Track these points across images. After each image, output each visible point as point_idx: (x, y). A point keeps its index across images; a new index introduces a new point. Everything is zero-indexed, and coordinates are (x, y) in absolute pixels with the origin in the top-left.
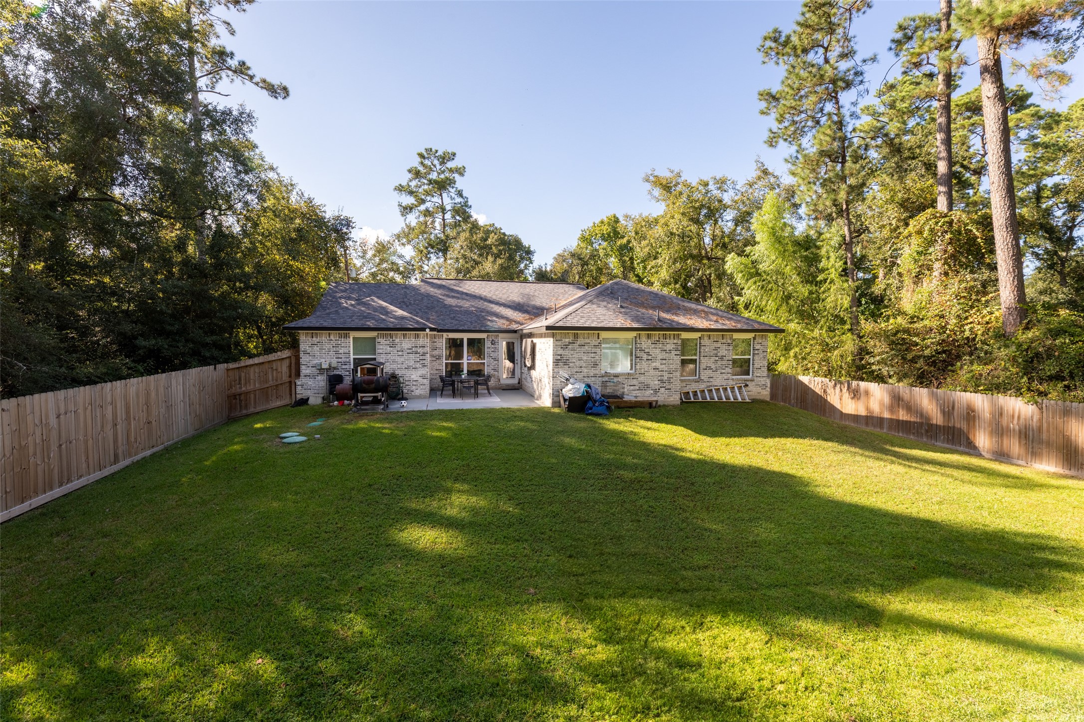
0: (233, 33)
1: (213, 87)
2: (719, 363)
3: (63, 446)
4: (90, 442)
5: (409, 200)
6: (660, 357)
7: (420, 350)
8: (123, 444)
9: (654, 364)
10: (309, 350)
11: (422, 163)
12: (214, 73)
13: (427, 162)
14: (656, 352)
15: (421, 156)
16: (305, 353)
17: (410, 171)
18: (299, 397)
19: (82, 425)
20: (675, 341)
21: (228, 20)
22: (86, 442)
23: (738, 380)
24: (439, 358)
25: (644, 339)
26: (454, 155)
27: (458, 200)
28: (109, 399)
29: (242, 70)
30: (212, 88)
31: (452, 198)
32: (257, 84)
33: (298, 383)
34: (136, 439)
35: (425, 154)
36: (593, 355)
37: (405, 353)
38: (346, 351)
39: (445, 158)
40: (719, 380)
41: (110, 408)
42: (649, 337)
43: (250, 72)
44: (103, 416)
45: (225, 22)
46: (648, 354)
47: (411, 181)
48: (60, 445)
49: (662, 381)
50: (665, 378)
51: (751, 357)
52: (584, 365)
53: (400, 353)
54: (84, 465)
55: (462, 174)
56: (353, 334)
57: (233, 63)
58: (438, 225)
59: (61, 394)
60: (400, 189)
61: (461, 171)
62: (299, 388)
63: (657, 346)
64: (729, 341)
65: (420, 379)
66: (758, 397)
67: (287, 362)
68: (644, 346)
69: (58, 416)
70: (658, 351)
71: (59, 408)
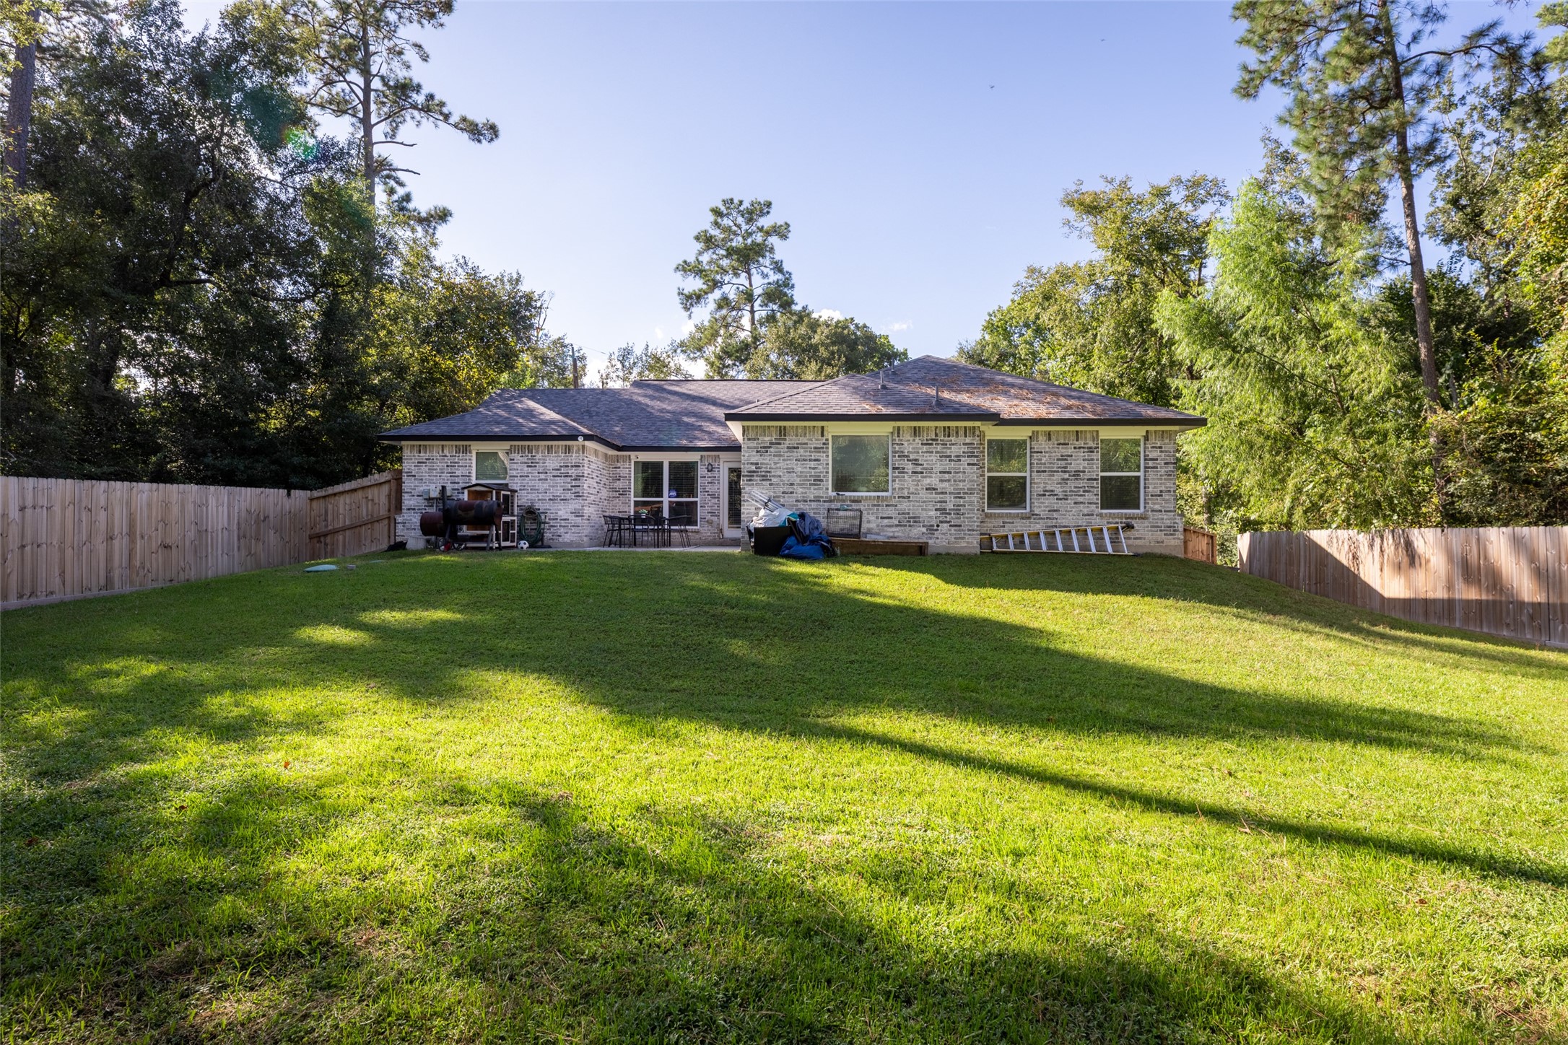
0: (425, 58)
1: (394, 136)
2: (1072, 484)
3: (28, 549)
4: (69, 552)
5: (695, 284)
6: (938, 467)
7: (572, 472)
8: (120, 566)
9: (928, 481)
10: (414, 471)
11: (716, 224)
12: (393, 118)
13: (726, 222)
14: (932, 460)
15: (717, 212)
16: (410, 475)
17: (697, 238)
18: (398, 539)
19: (58, 527)
20: (968, 440)
21: (419, 42)
22: (62, 551)
23: (1114, 516)
24: (623, 493)
25: (907, 436)
26: (769, 205)
27: (774, 277)
28: (103, 502)
29: (432, 107)
30: (391, 137)
31: (765, 276)
32: (456, 126)
33: (399, 519)
34: (143, 564)
35: (723, 209)
36: (812, 464)
37: (550, 476)
38: (465, 472)
39: (752, 214)
40: (1071, 516)
41: (102, 515)
42: (916, 432)
43: (445, 110)
44: (92, 523)
45: (416, 45)
46: (916, 462)
47: (700, 253)
48: (23, 546)
49: (943, 511)
50: (950, 506)
51: (1141, 474)
52: (798, 480)
53: (542, 476)
54: (58, 580)
55: (784, 237)
56: (477, 447)
57: (420, 99)
58: (746, 322)
59: (30, 482)
60: (685, 268)
61: (782, 232)
62: (400, 527)
63: (932, 448)
64: (1091, 444)
65: (571, 517)
66: (1158, 551)
67: (385, 489)
68: (907, 448)
69: (22, 509)
70: (934, 458)
71: (24, 499)
